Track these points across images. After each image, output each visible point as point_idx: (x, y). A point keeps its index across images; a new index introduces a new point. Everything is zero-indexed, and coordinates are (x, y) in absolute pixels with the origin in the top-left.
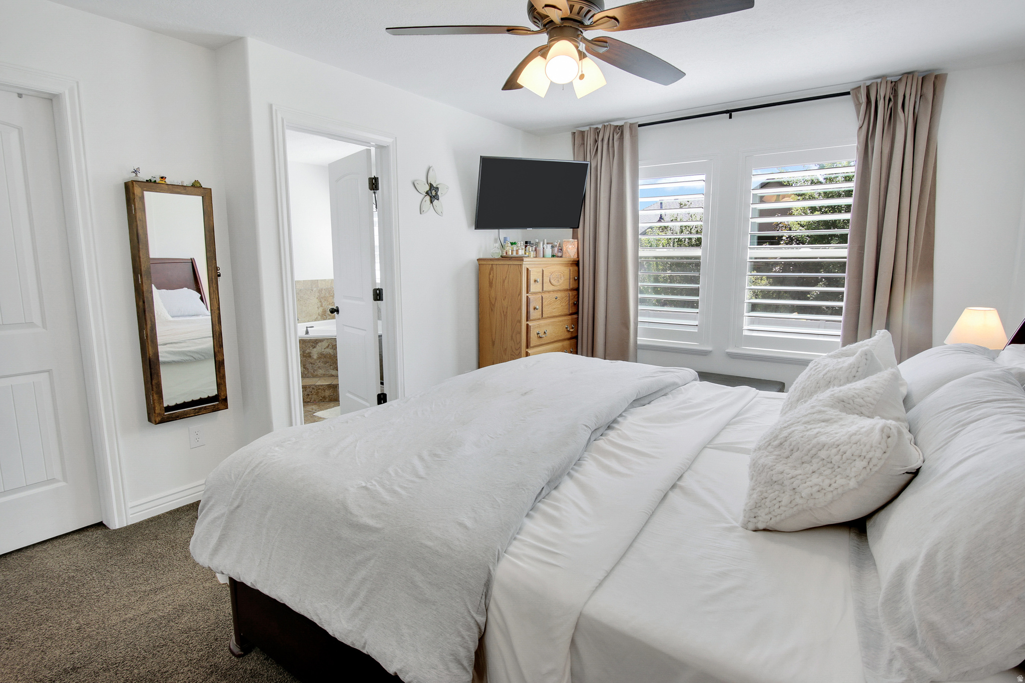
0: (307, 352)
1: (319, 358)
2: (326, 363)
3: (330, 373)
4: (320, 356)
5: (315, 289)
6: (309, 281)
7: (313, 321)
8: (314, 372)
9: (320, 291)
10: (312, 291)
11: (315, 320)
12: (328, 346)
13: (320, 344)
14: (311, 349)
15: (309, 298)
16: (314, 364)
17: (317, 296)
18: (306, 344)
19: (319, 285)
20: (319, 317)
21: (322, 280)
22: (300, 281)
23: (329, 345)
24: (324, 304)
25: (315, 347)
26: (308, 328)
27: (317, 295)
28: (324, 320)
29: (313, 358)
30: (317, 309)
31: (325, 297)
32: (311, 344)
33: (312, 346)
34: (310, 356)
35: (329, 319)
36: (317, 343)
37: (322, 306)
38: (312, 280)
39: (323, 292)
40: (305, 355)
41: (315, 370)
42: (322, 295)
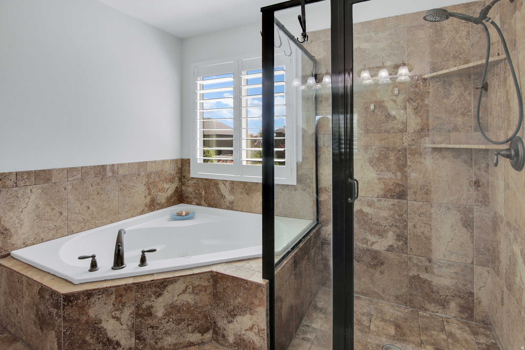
0: (144, 306)
1: (167, 314)
2: (178, 322)
3: (187, 339)
4: (170, 310)
5: (142, 174)
6: (136, 163)
7: (138, 215)
8: (156, 343)
9: (149, 176)
10: (139, 176)
11: (141, 214)
12: (186, 290)
13: (170, 288)
14: (153, 298)
15: (134, 186)
16: (157, 328)
17: (144, 182)
18: (144, 291)
19: (148, 169)
20: (146, 208)
21: (152, 162)
22: (123, 164)
23: (187, 287)
24: (152, 192)
25: (160, 295)
26: (146, 253)
27: (145, 180)
28: (152, 211)
29: (156, 317)
30: (143, 199)
31: (154, 182)
32: (154, 289)
33: (155, 293)
34: (150, 314)
35: (158, 209)
36: (165, 286)
37: (150, 194)
38: (140, 163)
39: (152, 177)
40: (140, 312)
41: (159, 339)
42: (151, 181)
